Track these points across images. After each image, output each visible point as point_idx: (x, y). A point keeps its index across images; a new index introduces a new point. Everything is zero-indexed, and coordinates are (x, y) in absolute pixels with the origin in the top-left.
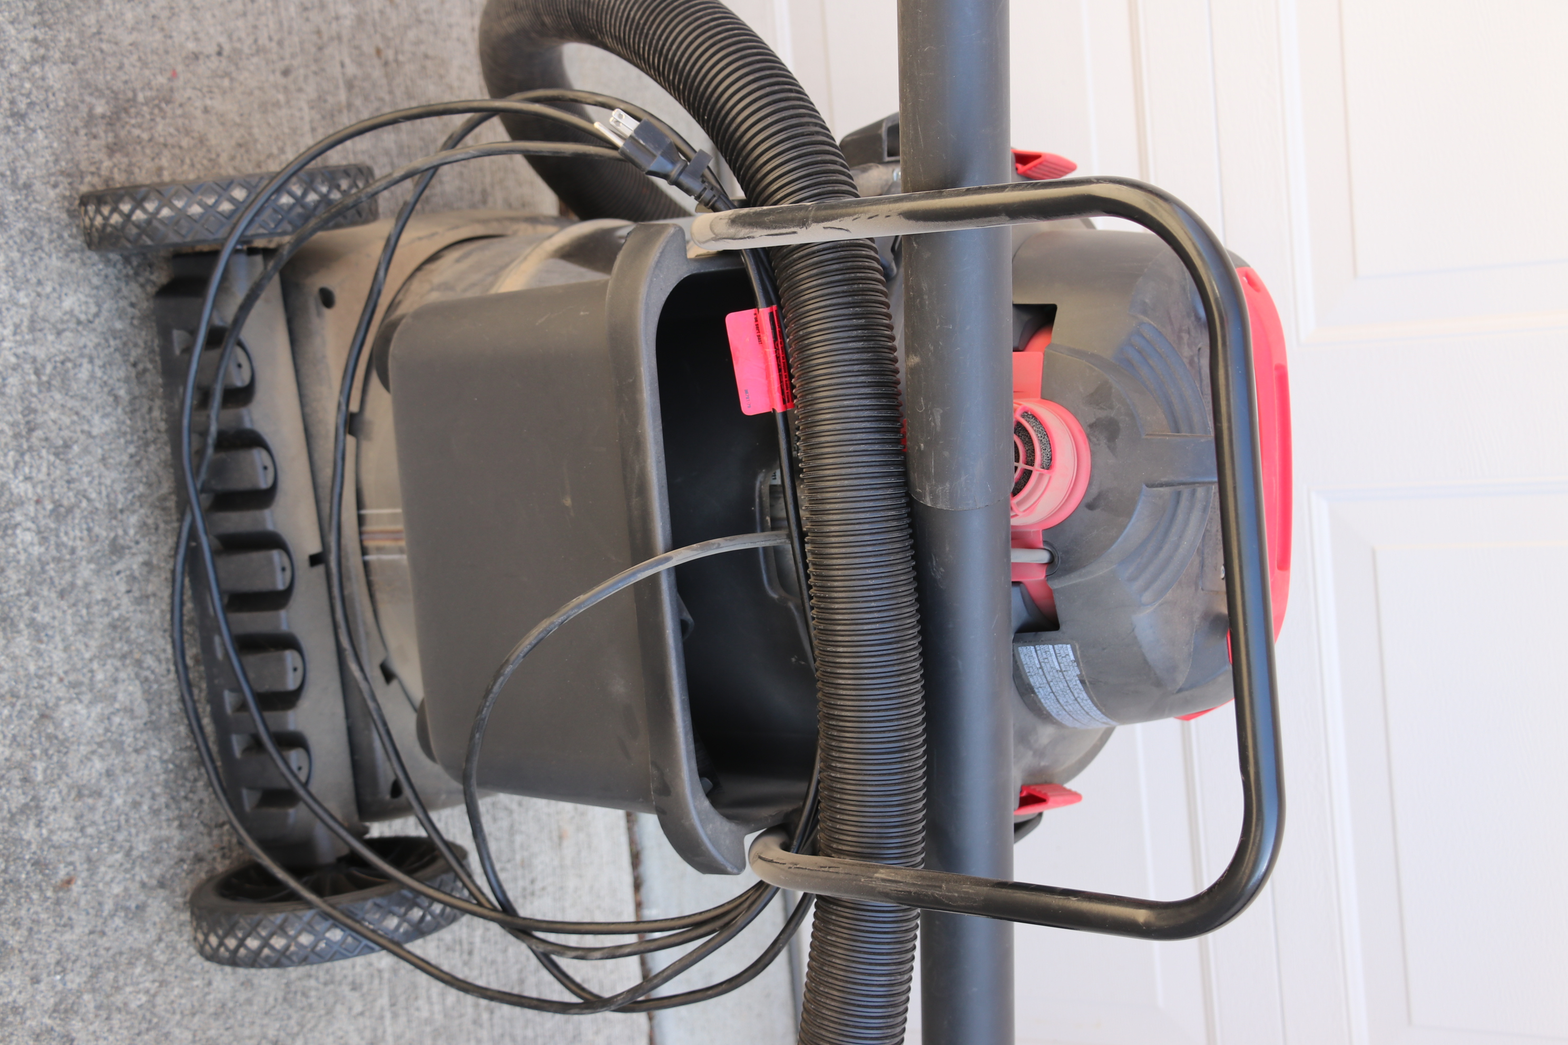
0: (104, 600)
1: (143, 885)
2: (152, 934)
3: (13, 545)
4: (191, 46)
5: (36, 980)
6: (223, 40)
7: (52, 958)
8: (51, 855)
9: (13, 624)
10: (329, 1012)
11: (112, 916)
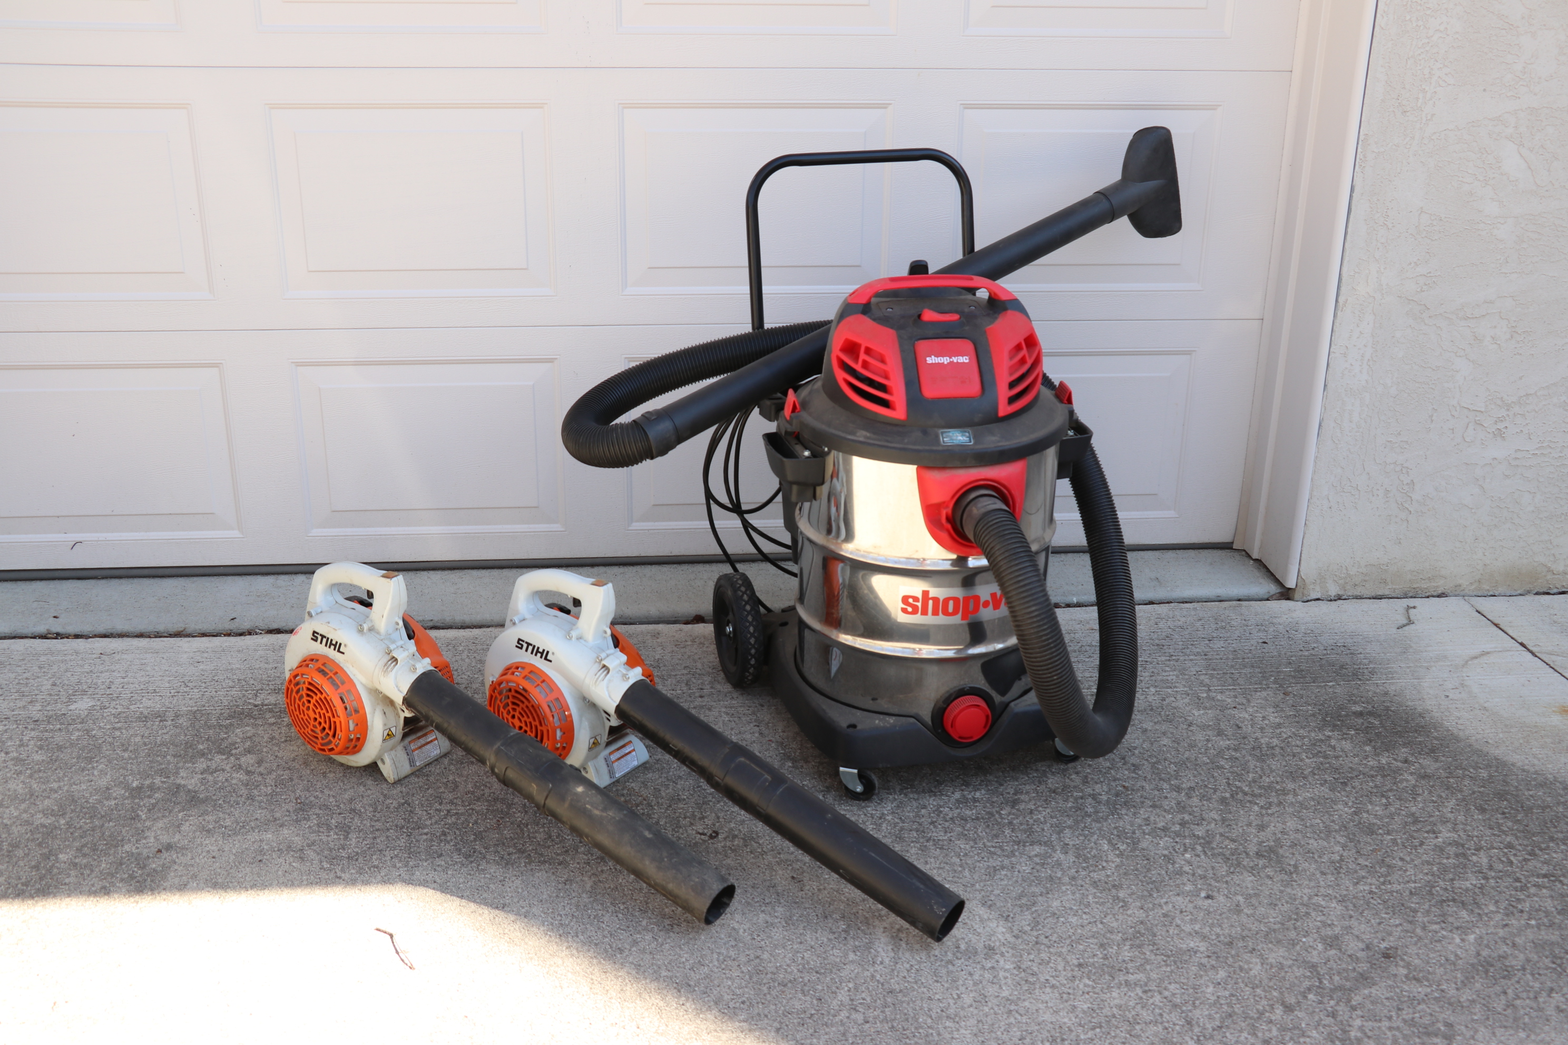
0: (1002, 772)
1: (1124, 764)
2: (1146, 763)
3: (982, 799)
4: (757, 735)
5: (1166, 797)
6: (752, 725)
7: (1156, 793)
8: (1113, 792)
9: (1016, 800)
10: (1175, 708)
11: (1138, 774)
